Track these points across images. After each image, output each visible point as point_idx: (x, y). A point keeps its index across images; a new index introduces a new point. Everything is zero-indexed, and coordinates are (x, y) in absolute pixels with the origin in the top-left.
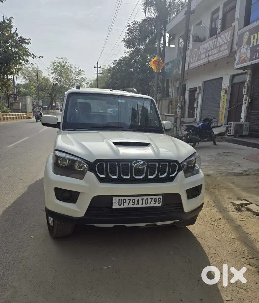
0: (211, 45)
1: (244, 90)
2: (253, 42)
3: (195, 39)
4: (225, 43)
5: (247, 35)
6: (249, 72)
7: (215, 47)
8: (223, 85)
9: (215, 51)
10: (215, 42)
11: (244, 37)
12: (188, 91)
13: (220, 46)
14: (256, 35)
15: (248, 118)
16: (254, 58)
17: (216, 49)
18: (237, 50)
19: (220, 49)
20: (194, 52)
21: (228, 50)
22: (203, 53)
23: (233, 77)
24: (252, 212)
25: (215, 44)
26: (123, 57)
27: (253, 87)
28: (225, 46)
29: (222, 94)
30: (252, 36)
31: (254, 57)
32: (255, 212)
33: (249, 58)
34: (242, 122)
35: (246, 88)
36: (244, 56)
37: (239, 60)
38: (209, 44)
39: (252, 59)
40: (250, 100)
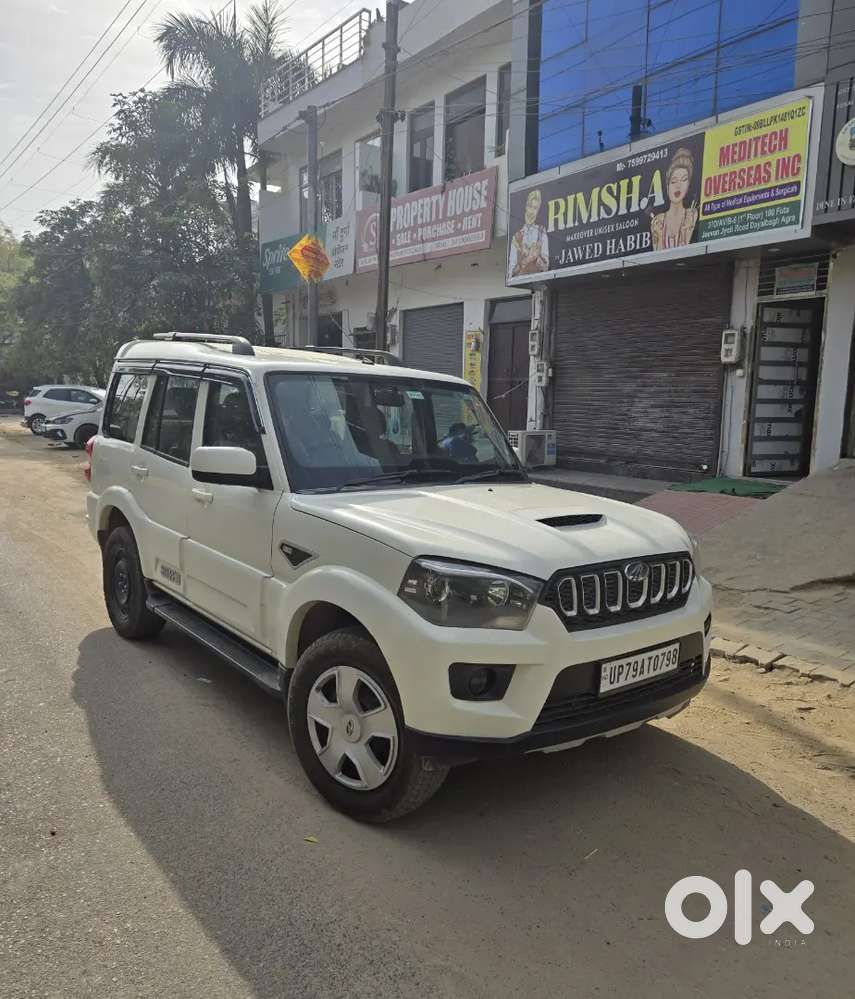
0: (427, 209)
1: (531, 343)
2: (556, 221)
3: (368, 182)
4: (472, 212)
5: (535, 198)
6: (538, 296)
7: (441, 217)
8: (466, 327)
9: (442, 230)
10: (441, 204)
11: (529, 202)
12: (351, 335)
13: (458, 218)
14: (561, 202)
15: (547, 419)
16: (562, 262)
17: (444, 225)
18: (512, 235)
19: (459, 225)
20: (372, 222)
21: (484, 232)
22: (405, 230)
23: (493, 304)
24: (724, 657)
25: (441, 210)
26: (82, 202)
27: (552, 337)
28: (474, 221)
29: (466, 352)
30: (552, 204)
31: (561, 258)
32: (734, 657)
33: (547, 260)
34: (532, 430)
35: (537, 337)
36: (532, 255)
37: (519, 264)
38: (422, 206)
39: (554, 265)
40: (550, 370)
